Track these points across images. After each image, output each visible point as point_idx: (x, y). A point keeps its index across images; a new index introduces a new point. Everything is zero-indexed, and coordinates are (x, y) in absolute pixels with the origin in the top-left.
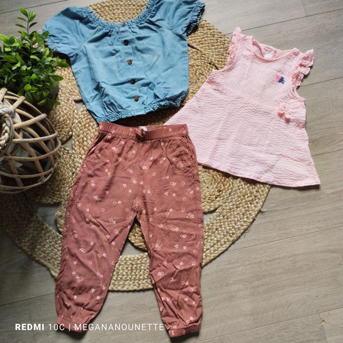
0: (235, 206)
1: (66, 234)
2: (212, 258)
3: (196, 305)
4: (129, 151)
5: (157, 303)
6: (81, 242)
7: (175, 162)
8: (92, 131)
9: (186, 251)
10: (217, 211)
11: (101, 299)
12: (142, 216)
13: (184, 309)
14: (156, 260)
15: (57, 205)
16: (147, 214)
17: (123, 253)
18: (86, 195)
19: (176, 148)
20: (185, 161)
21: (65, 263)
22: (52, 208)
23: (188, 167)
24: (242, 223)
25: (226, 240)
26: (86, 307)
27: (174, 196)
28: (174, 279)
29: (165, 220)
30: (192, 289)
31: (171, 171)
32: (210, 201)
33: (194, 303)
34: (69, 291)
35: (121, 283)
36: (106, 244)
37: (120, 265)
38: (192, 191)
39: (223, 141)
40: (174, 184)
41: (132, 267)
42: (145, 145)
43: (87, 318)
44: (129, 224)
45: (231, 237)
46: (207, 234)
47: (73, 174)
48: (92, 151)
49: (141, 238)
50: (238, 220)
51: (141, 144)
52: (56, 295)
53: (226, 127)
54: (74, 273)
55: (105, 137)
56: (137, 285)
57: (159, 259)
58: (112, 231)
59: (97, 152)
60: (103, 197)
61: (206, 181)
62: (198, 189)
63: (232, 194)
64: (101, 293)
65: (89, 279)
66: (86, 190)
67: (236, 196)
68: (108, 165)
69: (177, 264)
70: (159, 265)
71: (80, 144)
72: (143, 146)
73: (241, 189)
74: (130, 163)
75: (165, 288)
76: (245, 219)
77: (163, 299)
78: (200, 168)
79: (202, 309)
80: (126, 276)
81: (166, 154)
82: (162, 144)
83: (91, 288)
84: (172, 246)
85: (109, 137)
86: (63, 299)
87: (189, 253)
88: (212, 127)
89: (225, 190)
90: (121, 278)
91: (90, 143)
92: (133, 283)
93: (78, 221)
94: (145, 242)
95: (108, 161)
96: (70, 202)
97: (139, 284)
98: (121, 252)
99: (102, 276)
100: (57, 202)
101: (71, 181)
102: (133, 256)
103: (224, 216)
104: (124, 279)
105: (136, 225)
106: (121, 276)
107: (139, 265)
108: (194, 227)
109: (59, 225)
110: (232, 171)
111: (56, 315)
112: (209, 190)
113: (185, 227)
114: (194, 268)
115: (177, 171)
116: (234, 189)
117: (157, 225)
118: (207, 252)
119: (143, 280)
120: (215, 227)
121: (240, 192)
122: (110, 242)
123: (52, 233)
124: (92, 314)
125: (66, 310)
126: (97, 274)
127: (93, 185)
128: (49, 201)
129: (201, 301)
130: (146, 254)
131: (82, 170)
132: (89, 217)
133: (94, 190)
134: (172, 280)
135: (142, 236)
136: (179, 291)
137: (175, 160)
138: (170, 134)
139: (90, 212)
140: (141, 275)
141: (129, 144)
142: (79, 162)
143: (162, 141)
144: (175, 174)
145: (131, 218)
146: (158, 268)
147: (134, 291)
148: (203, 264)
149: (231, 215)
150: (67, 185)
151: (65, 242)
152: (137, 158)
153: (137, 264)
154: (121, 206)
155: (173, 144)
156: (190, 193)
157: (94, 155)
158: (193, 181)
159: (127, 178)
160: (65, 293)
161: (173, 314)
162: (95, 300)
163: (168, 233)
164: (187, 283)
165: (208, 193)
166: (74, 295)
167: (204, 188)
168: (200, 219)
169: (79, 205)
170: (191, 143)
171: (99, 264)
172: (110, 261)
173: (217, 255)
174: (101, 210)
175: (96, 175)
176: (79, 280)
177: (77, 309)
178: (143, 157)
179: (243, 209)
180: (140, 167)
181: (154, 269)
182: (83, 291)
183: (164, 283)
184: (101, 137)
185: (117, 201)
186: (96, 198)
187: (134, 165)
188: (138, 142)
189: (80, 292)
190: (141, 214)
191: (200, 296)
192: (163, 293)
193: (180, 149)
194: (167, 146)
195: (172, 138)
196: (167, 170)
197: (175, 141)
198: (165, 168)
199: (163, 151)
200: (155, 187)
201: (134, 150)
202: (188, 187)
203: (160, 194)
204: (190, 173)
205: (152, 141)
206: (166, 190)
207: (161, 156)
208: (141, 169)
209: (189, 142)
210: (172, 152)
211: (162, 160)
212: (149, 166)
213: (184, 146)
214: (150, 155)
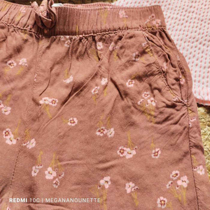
4: (10, 58)
7: (132, 93)
19: (137, 56)
20: (160, 90)
23: (168, 106)
27: (129, 191)
38: (185, 178)
40: (129, 153)
42: (54, 45)
51: (44, 43)
62: (200, 171)
72: (48, 48)
74: (7, 88)
81: (109, 70)
82: (100, 45)
115: (137, 118)
137: (132, 86)
138: (121, 24)
143: (100, 40)
144: (133, 124)
155: (129, 47)
156: (179, 183)
170: (174, 48)
178: (46, 75)
180: (34, 100)
187: (17, 93)
188: (38, 39)
193: (148, 60)
194: (111, 52)
195: (125, 33)
196: (111, 113)
197: (133, 40)
198: (105, 105)
199: (100, 62)
200: (73, 159)
201: (24, 57)
202: (172, 164)
203: (87, 184)
204: (176, 123)
205: (74, 37)
206: (106, 169)
207: (96, 75)
208: (36, 105)
209: (169, 47)
210: (126, 67)
211: (97, 85)
212: (60, 99)
213: (157, 52)
214: (66, 71)
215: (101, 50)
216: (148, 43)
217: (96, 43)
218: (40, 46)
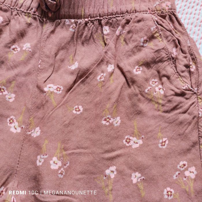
4: (13, 43)
7: (140, 80)
19: (146, 41)
20: (168, 78)
23: (177, 95)
27: (135, 181)
31: (128, 103)
38: (193, 169)
40: (136, 143)
42: (58, 29)
51: (48, 27)
72: (53, 32)
81: (115, 56)
82: (107, 30)
115: (144, 106)
137: (139, 72)
143: (107, 24)
144: (139, 113)
152: (33, 62)
155: (137, 32)
156: (187, 173)
158: (194, 137)
178: (51, 61)
180: (38, 87)
187: (21, 79)
188: (42, 23)
193: (156, 45)
194: (118, 37)
195: (133, 16)
196: (117, 101)
197: (141, 23)
198: (111, 93)
199: (107, 48)
200: (78, 148)
201: (28, 42)
202: (180, 154)
203: (93, 173)
204: (185, 112)
205: (79, 21)
206: (112, 159)
207: (102, 61)
208: (40, 92)
210: (134, 53)
211: (103, 72)
212: (64, 87)
213: (167, 37)
214: (71, 57)
215: (108, 35)
216: (157, 28)
217: (102, 27)
218: (44, 31)
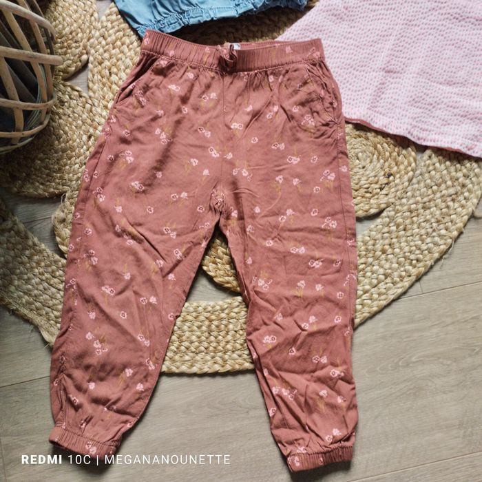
0: (420, 206)
1: (74, 256)
2: (375, 309)
3: (344, 405)
4: (203, 93)
5: (261, 400)
6: (105, 274)
7: (297, 116)
8: (129, 54)
9: (322, 293)
10: (384, 214)
11: (146, 390)
12: (230, 222)
13: (319, 412)
14: (260, 310)
15: (57, 198)
16: (241, 218)
17: (192, 298)
18: (116, 179)
19: (301, 86)
20: (318, 113)
21: (70, 314)
22: (46, 206)
23: (323, 125)
24: (437, 239)
25: (404, 274)
26: (115, 407)
27: (295, 184)
28: (298, 350)
29: (279, 232)
30: (336, 372)
31: (289, 133)
32: (368, 195)
33: (340, 400)
34: (78, 374)
35: (187, 358)
36: (156, 278)
37: (184, 321)
38: (333, 174)
39: (395, 75)
40: (295, 160)
41: (209, 326)
42: (236, 81)
43: (117, 428)
44: (205, 238)
45: (414, 267)
46: (363, 260)
47: (90, 137)
48: (127, 90)
49: (228, 267)
50: (427, 234)
51: (228, 79)
52: (52, 382)
53: (400, 48)
54: (89, 336)
55: (155, 64)
56: (220, 361)
57: (265, 308)
58: (169, 253)
59: (138, 92)
60: (150, 183)
61: (360, 155)
62: (344, 169)
63: (415, 180)
64: (145, 377)
65: (122, 349)
66: (115, 170)
67: (422, 184)
68: (159, 120)
69: (303, 320)
70: (267, 322)
71: (104, 80)
72: (231, 83)
73: (433, 173)
74: (205, 117)
75: (279, 369)
76: (443, 232)
77: (275, 391)
78: (349, 128)
79: (357, 412)
80: (197, 344)
81: (279, 99)
82: (271, 78)
83: (124, 367)
84: (292, 284)
85: (162, 62)
86: (65, 390)
87: (327, 299)
88: (372, 48)
89: (399, 172)
90: (187, 348)
91: (123, 77)
92: (213, 357)
93: (98, 232)
94: (237, 276)
95: (161, 112)
96: (83, 193)
97: (225, 361)
98: (188, 296)
99: (147, 343)
100: (57, 192)
101: (86, 151)
102: (212, 303)
103: (398, 226)
104: (194, 350)
105: (218, 241)
106: (187, 344)
107: (224, 322)
108: (336, 247)
109: (58, 239)
110: (415, 133)
111: (51, 422)
112: (367, 173)
113: (319, 246)
114: (340, 329)
115: (300, 135)
116: (418, 172)
117: (261, 241)
118: (364, 297)
119: (233, 352)
120: (379, 247)
121: (431, 178)
122: (164, 274)
123: (45, 254)
124: (126, 422)
125: (71, 412)
126: (139, 338)
127: (130, 159)
128: (40, 192)
129: (355, 395)
130: (239, 298)
131: (108, 129)
132: (122, 223)
133: (132, 169)
134: (294, 352)
135: (232, 262)
136: (308, 376)
137: (297, 111)
138: (288, 59)
139: (123, 214)
140: (228, 342)
141: (204, 80)
142: (101, 114)
143: (271, 74)
144: (297, 140)
145: (207, 226)
146: (264, 328)
147: (214, 375)
148: (357, 321)
149: (413, 223)
150: (78, 161)
151: (71, 272)
152: (219, 107)
153: (221, 319)
154: (187, 203)
155: (295, 79)
156: (329, 177)
157: (131, 100)
158: (334, 153)
159: (200, 147)
160: (69, 376)
161: (295, 423)
162: (133, 391)
163: (285, 257)
164: (324, 360)
165: (365, 178)
166: (89, 381)
167: (355, 170)
168: (350, 229)
169: (102, 199)
170: (330, 77)
171: (140, 318)
172: (163, 313)
173: (384, 303)
174: (144, 209)
175: (136, 140)
176: (100, 351)
177: (95, 411)
178: (232, 106)
179: (438, 212)
180: (226, 126)
181: (256, 330)
182: (108, 374)
183: (278, 358)
184: (147, 63)
185: (179, 193)
186: (136, 185)
188: (223, 76)
189: (102, 374)
190: (228, 218)
191: (351, 386)
192: (275, 380)
193: (308, 89)
194: (280, 84)
195: (291, 67)
196: (282, 132)
197: (297, 72)
198: (277, 127)
199: (272, 93)
200: (257, 165)
201: (213, 92)
202: (325, 166)
203: (267, 180)
204: (329, 137)
205: (251, 73)
206: (280, 171)
207: (269, 103)
208: (228, 129)
209: (327, 76)
210: (293, 96)
211: (270, 112)
212: (244, 124)
213: (316, 82)
215: (273, 82)
216: (309, 75)
217: (268, 76)
218: (225, 82)
